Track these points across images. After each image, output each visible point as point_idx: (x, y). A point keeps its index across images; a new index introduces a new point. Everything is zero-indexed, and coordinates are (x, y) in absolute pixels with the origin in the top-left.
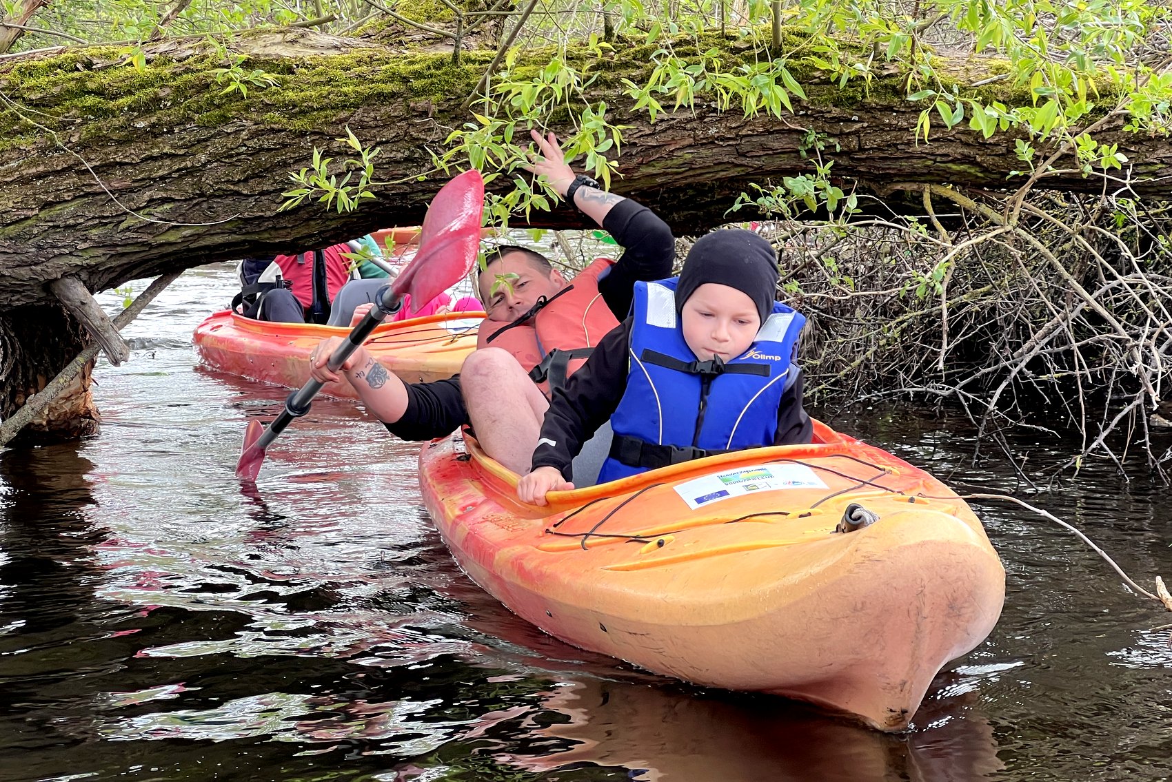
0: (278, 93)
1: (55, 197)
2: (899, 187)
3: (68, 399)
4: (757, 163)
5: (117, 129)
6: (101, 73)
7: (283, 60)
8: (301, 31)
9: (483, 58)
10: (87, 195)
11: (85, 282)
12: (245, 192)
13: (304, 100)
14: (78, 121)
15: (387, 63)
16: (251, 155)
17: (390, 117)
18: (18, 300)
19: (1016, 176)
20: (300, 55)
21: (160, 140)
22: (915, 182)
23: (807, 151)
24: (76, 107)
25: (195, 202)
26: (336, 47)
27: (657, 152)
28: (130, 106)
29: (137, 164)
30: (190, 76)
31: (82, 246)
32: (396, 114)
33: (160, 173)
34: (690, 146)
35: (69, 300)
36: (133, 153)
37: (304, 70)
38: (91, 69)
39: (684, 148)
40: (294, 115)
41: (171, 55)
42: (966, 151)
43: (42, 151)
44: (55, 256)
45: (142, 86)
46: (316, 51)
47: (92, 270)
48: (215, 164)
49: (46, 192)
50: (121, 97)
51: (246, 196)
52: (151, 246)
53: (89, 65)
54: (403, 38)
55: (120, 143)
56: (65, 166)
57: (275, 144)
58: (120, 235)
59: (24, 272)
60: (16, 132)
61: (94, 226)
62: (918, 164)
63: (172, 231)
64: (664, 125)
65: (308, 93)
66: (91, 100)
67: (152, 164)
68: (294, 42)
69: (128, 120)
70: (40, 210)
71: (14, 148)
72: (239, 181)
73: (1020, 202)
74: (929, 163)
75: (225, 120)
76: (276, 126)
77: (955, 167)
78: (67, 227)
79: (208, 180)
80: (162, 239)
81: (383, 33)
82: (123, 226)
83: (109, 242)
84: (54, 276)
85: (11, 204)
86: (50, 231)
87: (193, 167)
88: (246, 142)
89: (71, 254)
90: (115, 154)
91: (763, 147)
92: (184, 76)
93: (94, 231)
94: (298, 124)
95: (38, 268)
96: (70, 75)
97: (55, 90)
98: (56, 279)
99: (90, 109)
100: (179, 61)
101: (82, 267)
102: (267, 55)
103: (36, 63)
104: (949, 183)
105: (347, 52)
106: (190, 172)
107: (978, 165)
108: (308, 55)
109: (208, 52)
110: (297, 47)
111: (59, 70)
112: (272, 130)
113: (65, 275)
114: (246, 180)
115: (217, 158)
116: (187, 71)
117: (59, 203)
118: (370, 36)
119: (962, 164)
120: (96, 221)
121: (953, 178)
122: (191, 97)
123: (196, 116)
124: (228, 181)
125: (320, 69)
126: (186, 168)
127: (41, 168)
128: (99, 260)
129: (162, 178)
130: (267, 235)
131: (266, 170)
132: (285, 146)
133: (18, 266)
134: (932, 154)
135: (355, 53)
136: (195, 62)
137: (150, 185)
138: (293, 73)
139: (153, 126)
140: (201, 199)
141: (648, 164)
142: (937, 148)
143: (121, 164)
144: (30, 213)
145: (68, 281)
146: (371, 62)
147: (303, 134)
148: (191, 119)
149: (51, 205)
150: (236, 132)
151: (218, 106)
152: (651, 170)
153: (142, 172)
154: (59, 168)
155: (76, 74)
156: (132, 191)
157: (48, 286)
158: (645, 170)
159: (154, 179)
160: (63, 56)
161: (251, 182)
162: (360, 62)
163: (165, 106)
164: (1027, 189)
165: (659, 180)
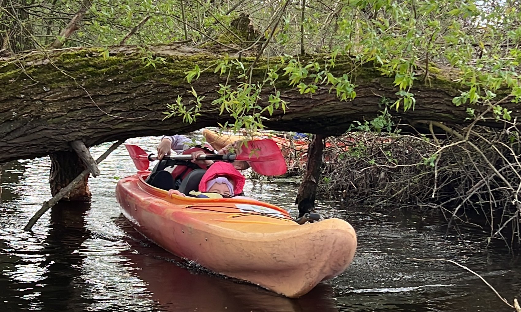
0: (167, 70)
1: (74, 108)
2: (420, 121)
3: (78, 189)
4: (361, 109)
5: (100, 81)
6: (96, 59)
7: (170, 57)
8: (177, 45)
9: (251, 60)
10: (87, 107)
11: (84, 142)
12: (151, 110)
13: (177, 73)
14: (85, 77)
15: (212, 60)
16: (154, 95)
17: (211, 82)
18: (57, 148)
19: (468, 120)
20: (177, 55)
21: (117, 86)
22: (426, 119)
23: (382, 105)
24: (85, 72)
25: (130, 112)
26: (192, 53)
27: (320, 102)
28: (106, 72)
29: (108, 96)
30: (131, 61)
31: (84, 128)
32: (214, 81)
33: (117, 100)
34: (333, 100)
35: (77, 149)
36: (107, 91)
37: (178, 61)
38: (91, 56)
39: (331, 101)
40: (173, 79)
41: (124, 52)
42: (448, 108)
43: (70, 89)
44: (73, 132)
45: (111, 64)
46: (183, 54)
47: (87, 138)
48: (139, 98)
49: (70, 106)
50: (103, 68)
51: (151, 111)
52: (112, 130)
53: (91, 55)
54: (220, 50)
55: (101, 87)
56: (78, 95)
57: (164, 91)
58: (99, 124)
59: (60, 137)
60: (60, 81)
61: (89, 120)
62: (428, 112)
63: (120, 124)
64: (323, 92)
65: (179, 71)
66: (91, 69)
67: (113, 96)
68: (175, 49)
69: (105, 78)
70: (68, 113)
71: (59, 87)
72: (149, 105)
73: (470, 130)
74: (433, 112)
75: (144, 80)
76: (165, 83)
77: (443, 115)
78: (78, 120)
79: (136, 104)
80: (116, 127)
81: (212, 47)
82: (100, 121)
83: (95, 127)
84: (72, 140)
85: (56, 110)
86: (72, 121)
87: (130, 98)
88: (153, 89)
89: (79, 131)
90: (99, 91)
91: (364, 102)
92: (129, 61)
93: (89, 123)
94: (174, 83)
95: (66, 136)
96: (83, 59)
97: (77, 64)
98: (73, 141)
99: (90, 73)
100: (127, 55)
101: (83, 137)
102: (163, 54)
103: (70, 53)
104: (441, 121)
105: (196, 55)
106: (129, 100)
107: (453, 114)
108: (180, 55)
109: (140, 52)
110: (176, 52)
111: (79, 57)
112: (163, 85)
113: (77, 139)
114: (152, 105)
115: (140, 95)
116: (130, 59)
117: (75, 110)
118: (206, 48)
119: (447, 113)
120: (90, 119)
121: (443, 119)
122: (131, 70)
123: (133, 78)
124: (144, 105)
125: (184, 61)
126: (127, 99)
127: (69, 96)
128: (90, 134)
129: (118, 102)
130: (159, 127)
131: (160, 101)
132: (168, 92)
133: (58, 135)
134: (434, 109)
135: (199, 55)
136: (134, 56)
137: (113, 105)
138: (173, 62)
139: (115, 80)
140: (133, 111)
141: (316, 107)
142: (436, 106)
143: (101, 95)
144: (63, 114)
145: (77, 142)
146: (205, 59)
147: (175, 87)
148: (130, 79)
149: (72, 111)
150: (149, 85)
151: (142, 74)
152: (317, 110)
153: (109, 99)
154: (76, 96)
155: (86, 58)
156: (105, 107)
157: (70, 143)
158: (314, 109)
159: (114, 102)
160: (81, 51)
161: (154, 105)
162: (201, 59)
163: (120, 73)
164: (473, 125)
165: (320, 114)
